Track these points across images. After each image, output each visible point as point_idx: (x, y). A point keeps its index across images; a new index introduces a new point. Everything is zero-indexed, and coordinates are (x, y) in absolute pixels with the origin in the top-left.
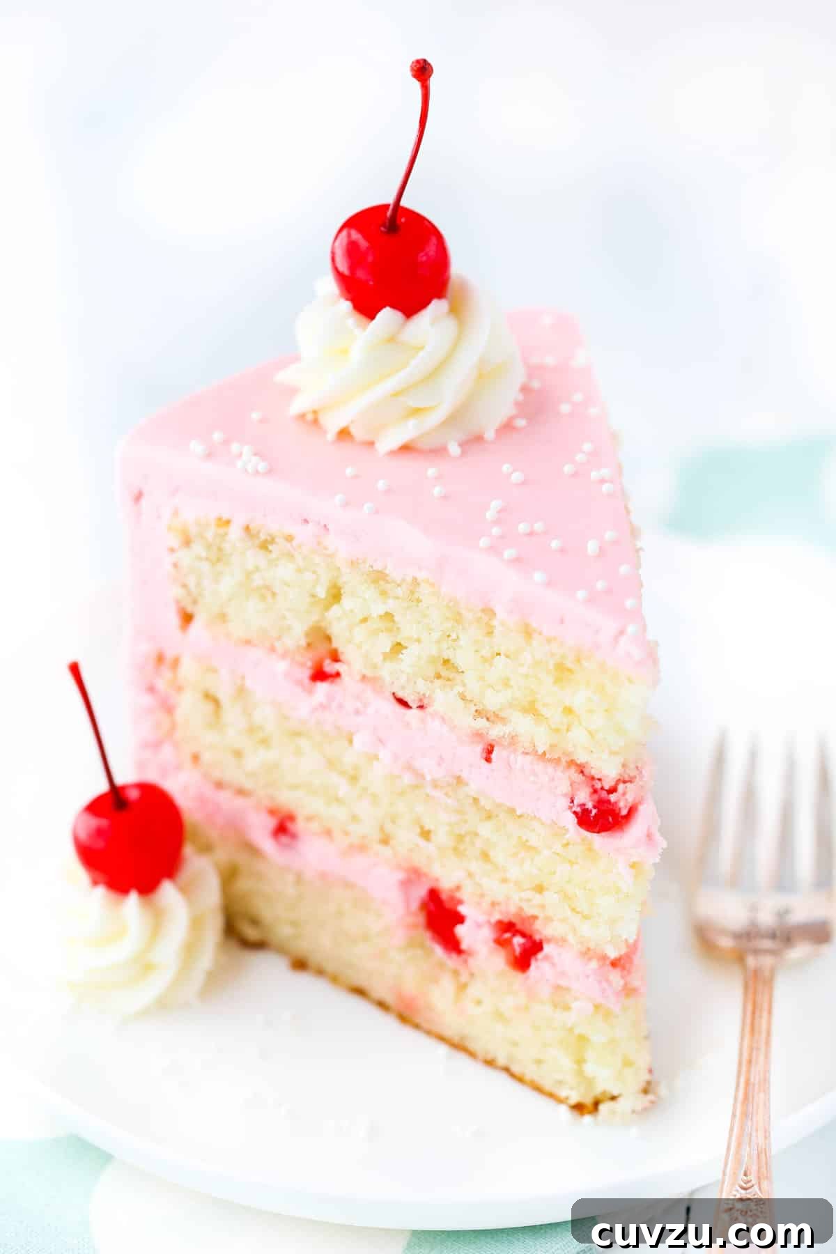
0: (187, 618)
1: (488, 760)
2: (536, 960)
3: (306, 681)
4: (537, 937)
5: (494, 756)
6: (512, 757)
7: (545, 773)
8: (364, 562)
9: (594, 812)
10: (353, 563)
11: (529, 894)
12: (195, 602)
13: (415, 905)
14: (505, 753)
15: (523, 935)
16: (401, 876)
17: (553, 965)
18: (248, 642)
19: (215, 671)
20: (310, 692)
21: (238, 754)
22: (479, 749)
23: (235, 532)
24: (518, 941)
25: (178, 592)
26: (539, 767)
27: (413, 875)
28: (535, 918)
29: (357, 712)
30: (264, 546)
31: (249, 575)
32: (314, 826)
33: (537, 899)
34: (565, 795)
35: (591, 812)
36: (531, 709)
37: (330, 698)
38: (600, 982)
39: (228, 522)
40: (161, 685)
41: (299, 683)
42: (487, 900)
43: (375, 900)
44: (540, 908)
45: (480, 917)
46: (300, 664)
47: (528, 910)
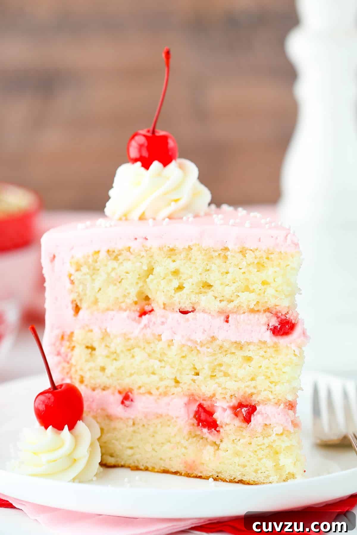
0: (77, 309)
1: (227, 321)
2: (254, 415)
3: (137, 318)
4: (253, 404)
5: (230, 319)
6: (238, 316)
7: (254, 317)
8: (165, 247)
9: (279, 326)
10: (161, 249)
11: (249, 383)
12: (81, 300)
13: (192, 415)
14: (235, 316)
15: (246, 406)
16: (186, 399)
17: (262, 414)
18: (108, 309)
19: (91, 331)
20: (139, 323)
21: (103, 369)
22: (223, 318)
23: (103, 255)
24: (244, 410)
25: (74, 296)
26: (252, 316)
27: (192, 398)
28: (252, 395)
29: (163, 323)
30: (116, 258)
31: (109, 275)
32: (142, 390)
33: (253, 384)
34: (265, 324)
35: (278, 326)
36: (247, 289)
37: (149, 321)
38: (285, 415)
39: (99, 252)
40: (63, 350)
41: (134, 320)
42: (229, 395)
43: (173, 418)
44: (255, 387)
45: (225, 405)
46: (134, 311)
47: (249, 391)
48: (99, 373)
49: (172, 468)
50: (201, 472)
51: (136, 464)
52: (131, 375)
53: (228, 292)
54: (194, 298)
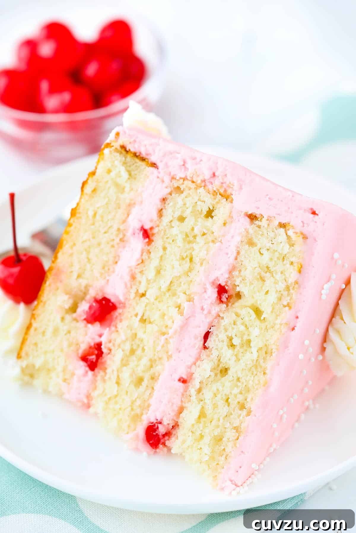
1: (180, 379)
2: (86, 366)
3: (219, 282)
5: (182, 384)
6: (180, 394)
7: (173, 410)
9: (155, 434)
14: (182, 390)
15: (97, 361)
17: (85, 374)
18: (238, 254)
21: (182, 219)
22: (185, 377)
24: (94, 359)
26: (176, 408)
28: (104, 371)
34: (162, 420)
35: (155, 432)
40: (217, 182)
41: (218, 278)
42: (112, 348)
43: (109, 275)
44: (110, 378)
45: (103, 340)
46: (227, 282)
47: (109, 371)
48: (177, 214)
49: (63, 254)
50: (50, 285)
51: (78, 215)
52: (165, 249)
53: (207, 394)
54: (215, 353)
